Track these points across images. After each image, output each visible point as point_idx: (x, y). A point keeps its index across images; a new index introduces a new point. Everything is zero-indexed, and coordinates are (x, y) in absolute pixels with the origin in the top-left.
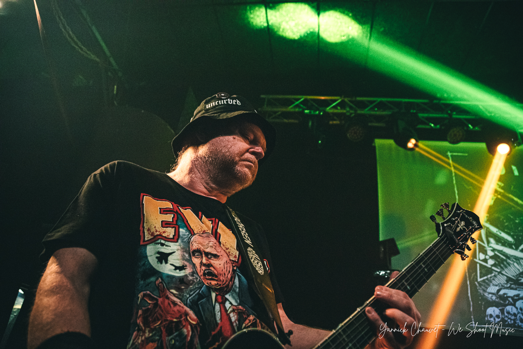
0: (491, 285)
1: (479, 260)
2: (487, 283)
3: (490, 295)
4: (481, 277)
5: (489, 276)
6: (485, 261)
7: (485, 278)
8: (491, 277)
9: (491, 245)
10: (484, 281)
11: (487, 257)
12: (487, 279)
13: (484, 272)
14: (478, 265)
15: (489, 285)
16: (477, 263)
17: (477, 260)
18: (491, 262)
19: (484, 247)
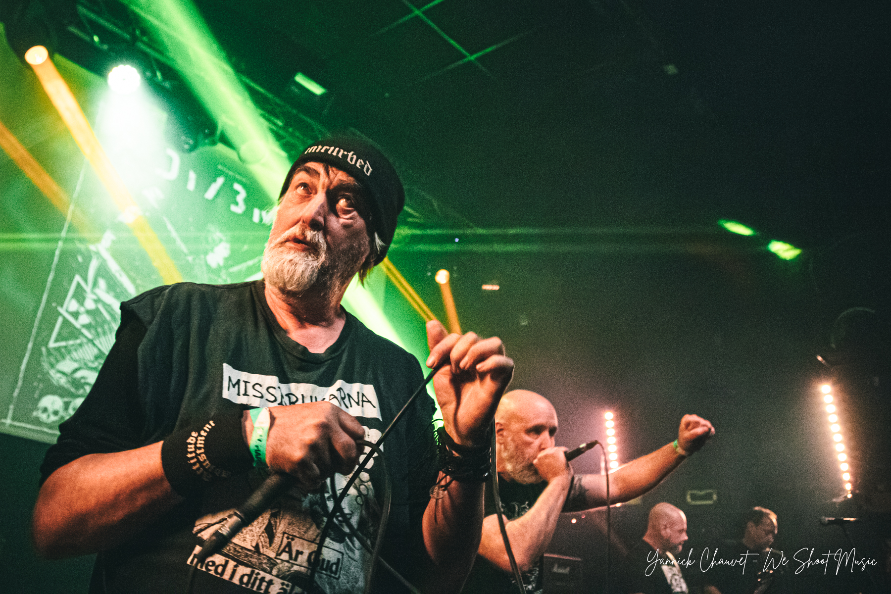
0: (68, 357)
1: (67, 311)
2: (62, 354)
3: (59, 375)
4: (56, 341)
5: (71, 342)
6: (76, 315)
7: (63, 344)
8: (73, 345)
9: (97, 291)
10: (58, 349)
11: (82, 310)
12: (65, 347)
13: (65, 333)
14: (60, 320)
15: (63, 357)
16: (60, 314)
17: (62, 310)
18: (84, 319)
19: (85, 291)
